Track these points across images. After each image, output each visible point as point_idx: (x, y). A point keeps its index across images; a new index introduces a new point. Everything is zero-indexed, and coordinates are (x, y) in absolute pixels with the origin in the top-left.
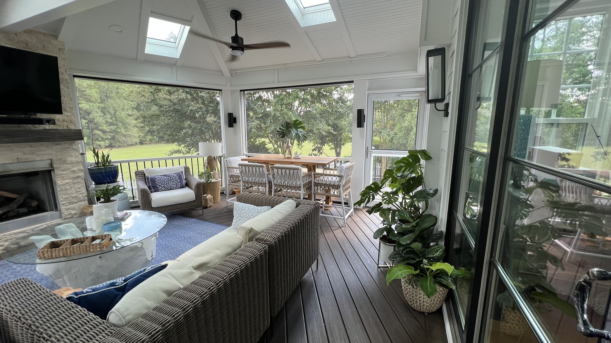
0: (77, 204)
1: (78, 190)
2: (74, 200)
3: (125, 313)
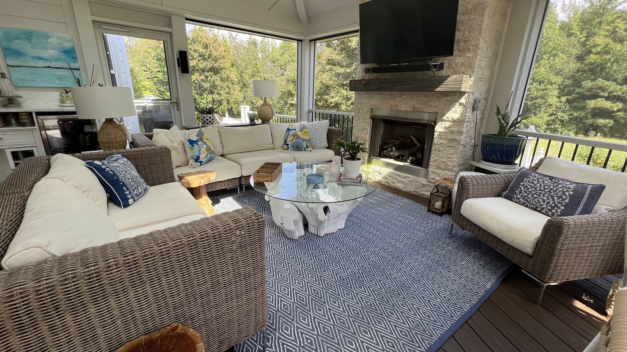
0: (443, 172)
1: (449, 156)
2: (442, 166)
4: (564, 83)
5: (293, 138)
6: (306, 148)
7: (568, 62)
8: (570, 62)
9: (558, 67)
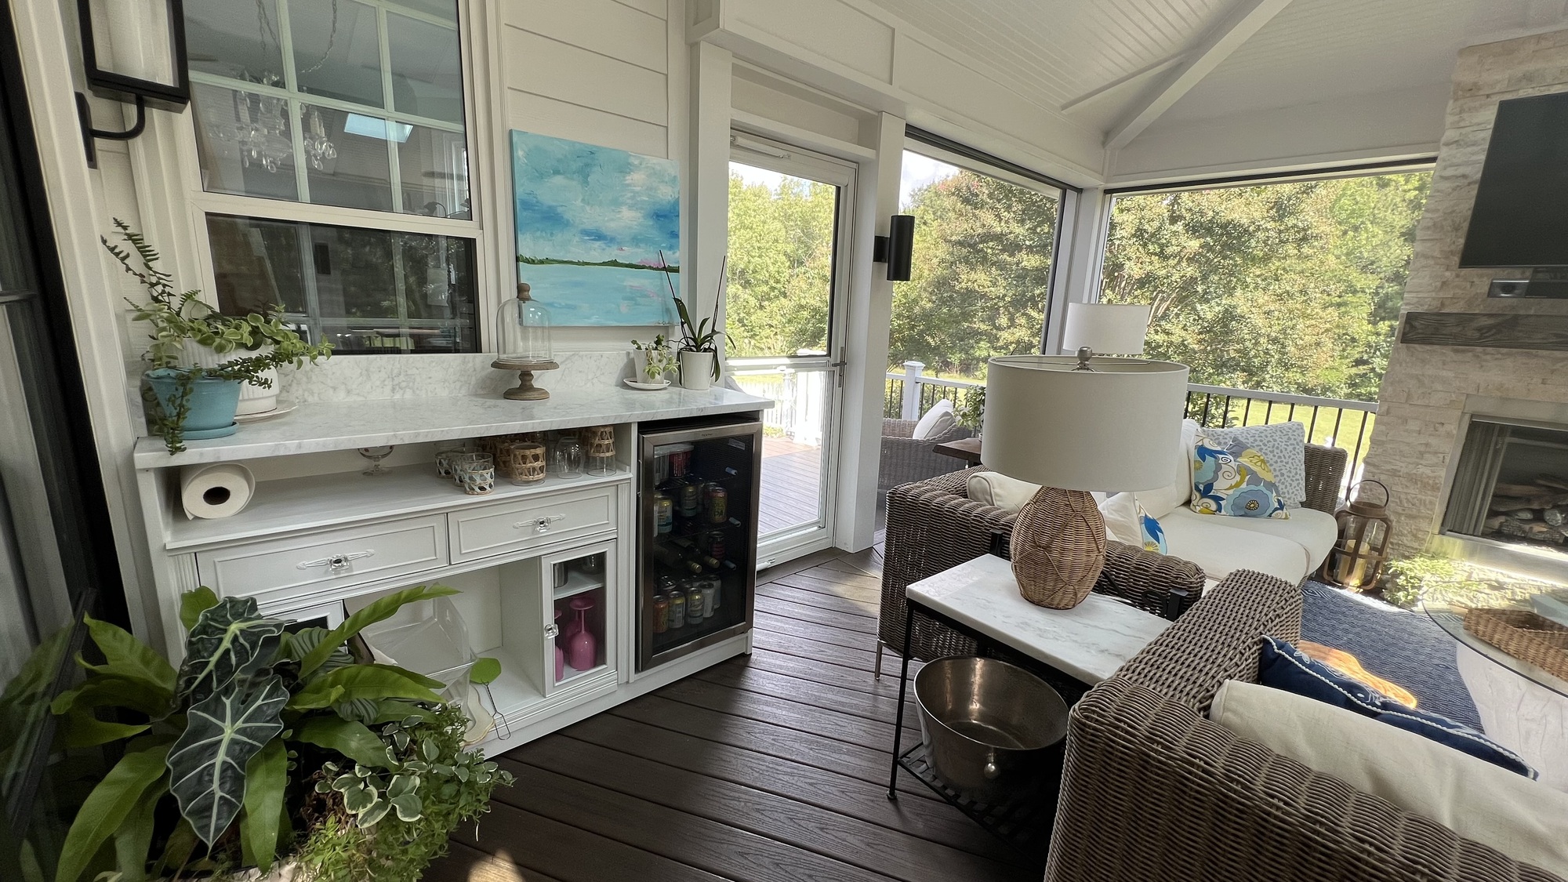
3: (1233, 705)
4: (1380, 291)
5: (1238, 478)
6: (1276, 509)
7: (1385, 244)
8: (1390, 243)
9: (1366, 255)
